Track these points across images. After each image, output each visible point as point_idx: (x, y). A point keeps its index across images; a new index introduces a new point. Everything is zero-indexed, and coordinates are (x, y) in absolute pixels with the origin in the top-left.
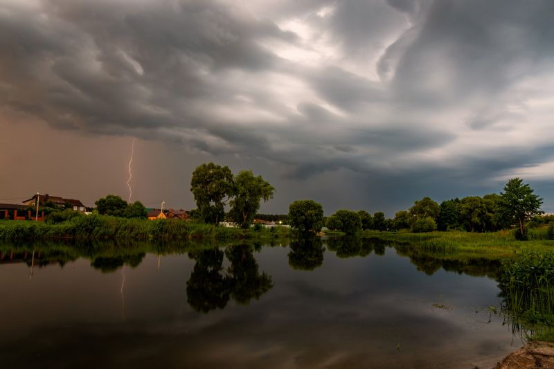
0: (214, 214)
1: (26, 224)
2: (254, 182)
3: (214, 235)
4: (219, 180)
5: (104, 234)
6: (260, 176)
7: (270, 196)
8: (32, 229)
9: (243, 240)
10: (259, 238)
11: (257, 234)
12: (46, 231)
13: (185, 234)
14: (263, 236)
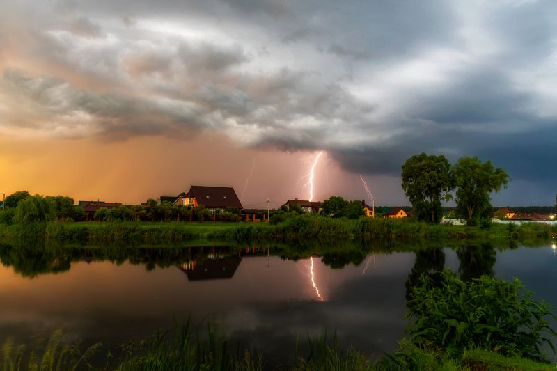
0: (428, 211)
1: (245, 225)
2: (477, 170)
3: (422, 234)
4: (428, 172)
5: (308, 233)
6: (489, 162)
7: (503, 185)
8: (249, 230)
9: (464, 240)
10: (487, 238)
11: (484, 232)
12: (260, 230)
13: (389, 233)
14: (492, 236)
